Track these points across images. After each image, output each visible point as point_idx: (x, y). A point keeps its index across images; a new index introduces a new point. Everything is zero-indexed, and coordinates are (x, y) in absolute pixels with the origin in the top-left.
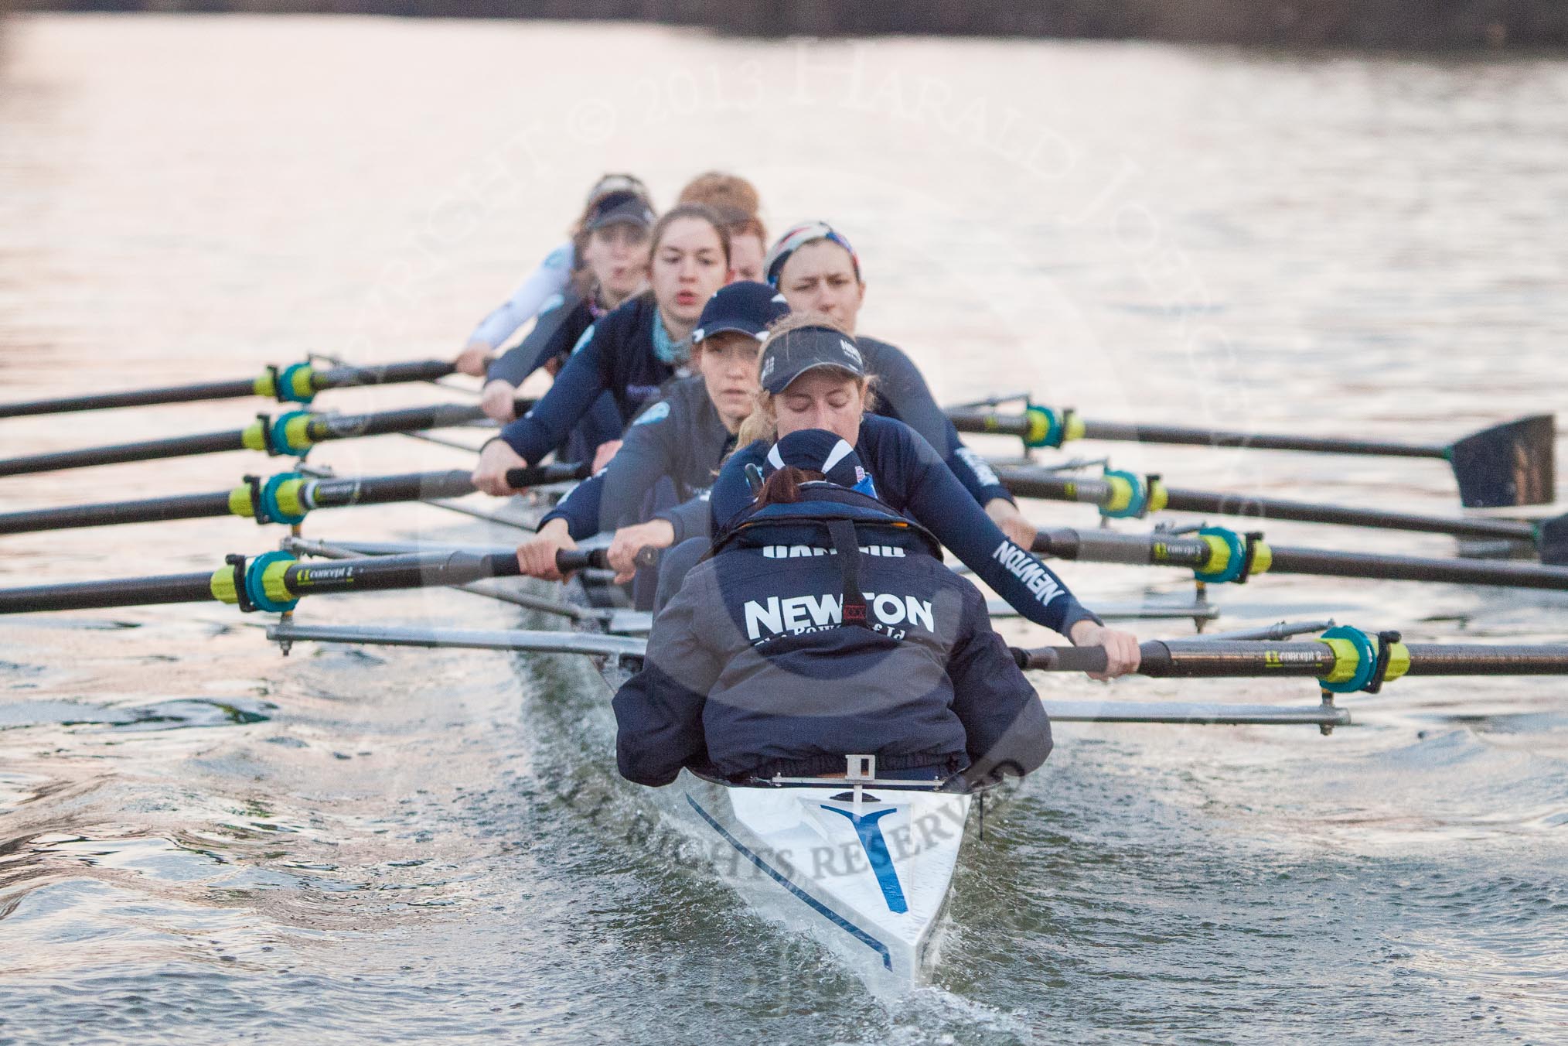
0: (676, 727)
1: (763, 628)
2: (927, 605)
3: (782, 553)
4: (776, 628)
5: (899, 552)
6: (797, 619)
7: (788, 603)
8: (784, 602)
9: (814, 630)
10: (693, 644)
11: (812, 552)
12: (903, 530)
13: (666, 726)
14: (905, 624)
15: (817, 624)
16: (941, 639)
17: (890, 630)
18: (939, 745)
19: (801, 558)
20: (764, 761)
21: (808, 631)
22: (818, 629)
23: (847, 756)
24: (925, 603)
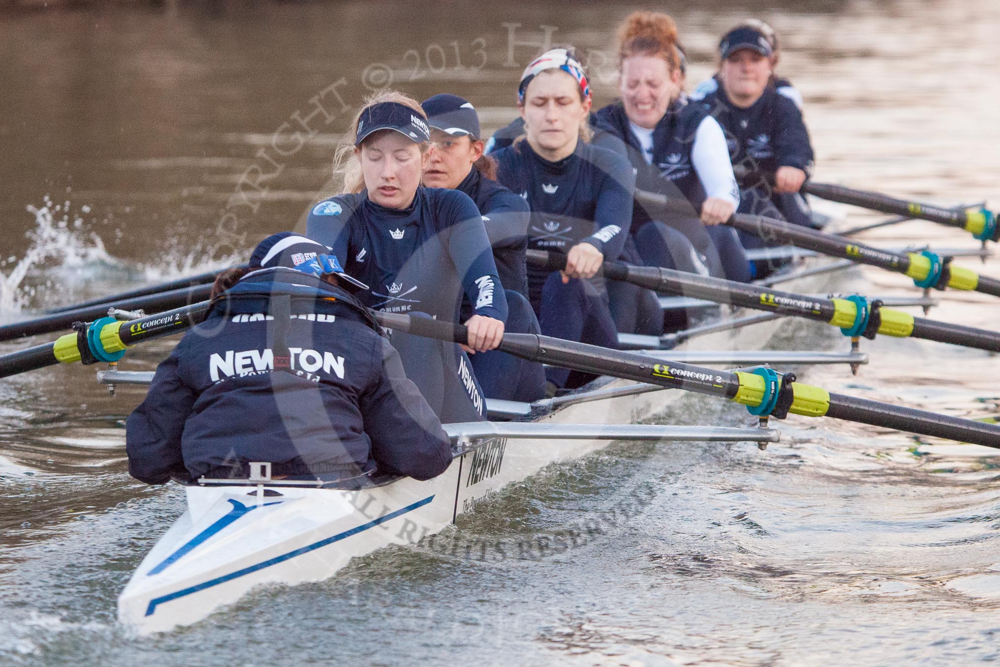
0: (163, 443)
1: (221, 374)
2: (341, 360)
3: (245, 319)
4: (229, 372)
5: (331, 319)
6: (245, 367)
7: (240, 355)
8: (237, 354)
9: (254, 374)
10: (179, 384)
11: (265, 317)
12: (331, 303)
13: (157, 442)
14: (321, 371)
15: (257, 369)
16: (349, 383)
17: (309, 376)
18: (337, 457)
19: (257, 322)
20: (212, 468)
21: (250, 375)
22: (257, 373)
23: (250, 464)
24: (339, 358)
